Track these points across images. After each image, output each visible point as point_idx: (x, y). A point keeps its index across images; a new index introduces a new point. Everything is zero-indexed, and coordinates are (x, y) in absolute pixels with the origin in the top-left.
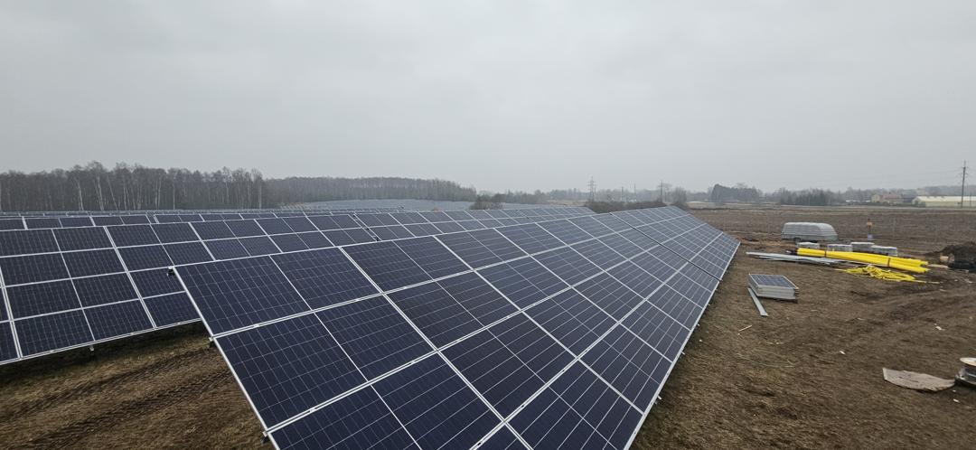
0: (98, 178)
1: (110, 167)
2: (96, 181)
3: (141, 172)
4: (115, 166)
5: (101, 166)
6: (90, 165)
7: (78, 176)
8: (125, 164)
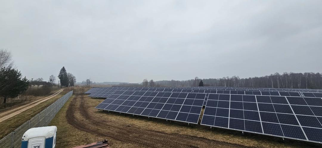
0: (278, 78)
1: (281, 74)
2: (277, 78)
3: (293, 75)
4: (283, 73)
5: (278, 74)
6: (275, 74)
7: (272, 77)
8: (287, 73)
